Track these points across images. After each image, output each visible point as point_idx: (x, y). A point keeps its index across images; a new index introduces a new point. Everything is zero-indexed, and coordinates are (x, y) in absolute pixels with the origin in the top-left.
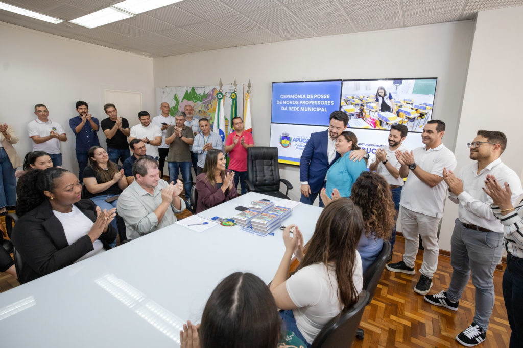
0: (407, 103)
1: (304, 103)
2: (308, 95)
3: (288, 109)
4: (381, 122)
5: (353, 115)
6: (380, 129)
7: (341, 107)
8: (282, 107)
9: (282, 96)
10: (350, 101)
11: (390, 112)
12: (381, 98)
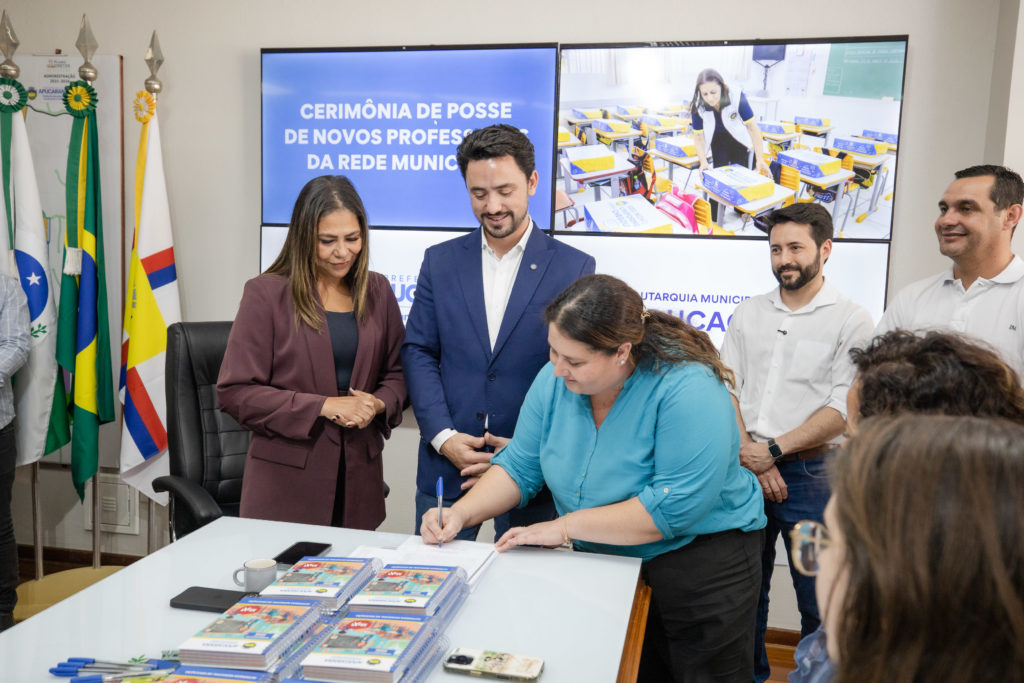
0: (807, 133)
1: (404, 136)
2: (420, 106)
3: (335, 162)
4: (714, 204)
5: (609, 184)
6: (715, 233)
7: (557, 152)
8: (310, 157)
9: (308, 111)
10: (594, 129)
11: (747, 166)
12: (712, 114)
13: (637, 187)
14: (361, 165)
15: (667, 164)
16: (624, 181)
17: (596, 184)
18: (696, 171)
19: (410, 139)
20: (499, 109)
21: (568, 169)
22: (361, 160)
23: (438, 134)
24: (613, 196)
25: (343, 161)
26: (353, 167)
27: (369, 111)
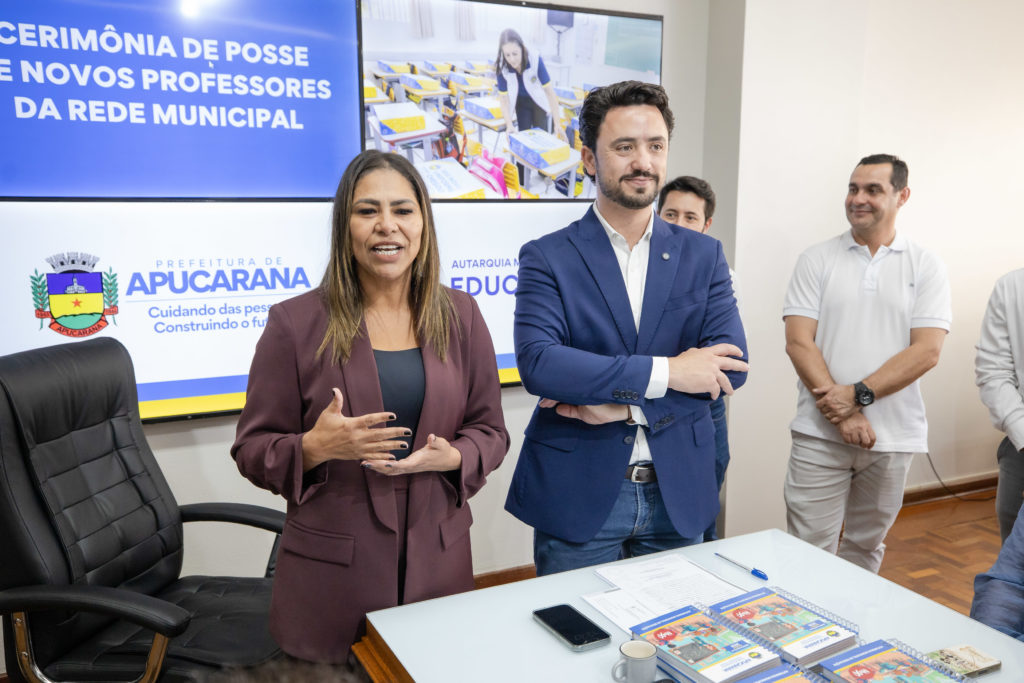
1: (168, 80)
2: (186, 41)
3: (63, 109)
4: (521, 168)
5: (421, 146)
6: (523, 197)
7: (364, 109)
8: (19, 101)
10: (402, 85)
11: (546, 130)
12: (514, 75)
13: (449, 149)
14: (106, 114)
15: (477, 126)
16: (436, 144)
17: (409, 146)
18: (503, 134)
19: (177, 84)
20: (293, 54)
21: (378, 129)
22: (105, 108)
23: (216, 80)
24: (427, 160)
25: (76, 109)
26: (94, 118)
27: (111, 42)
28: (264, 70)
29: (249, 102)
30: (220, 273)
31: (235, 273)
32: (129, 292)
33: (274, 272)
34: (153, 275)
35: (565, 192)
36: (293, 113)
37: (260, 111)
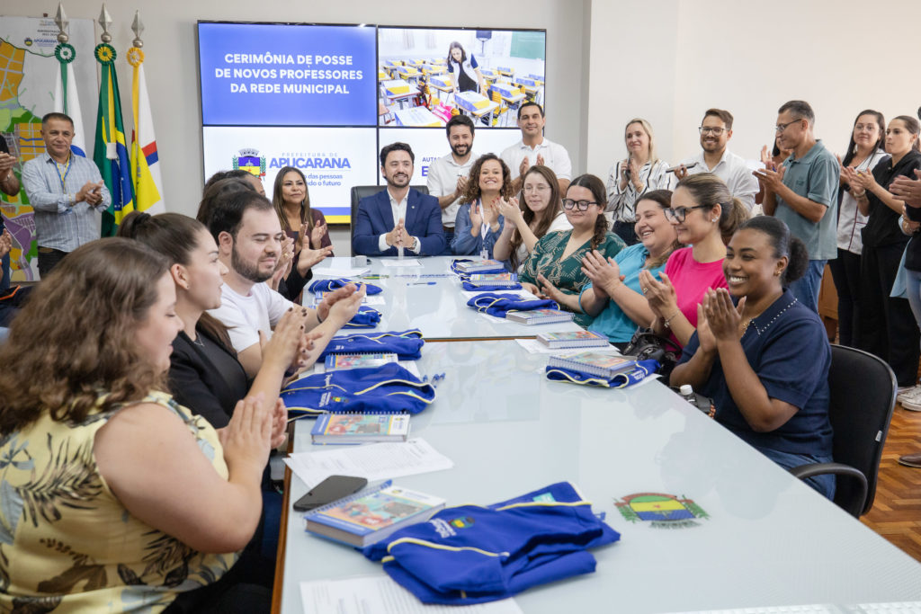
0: (504, 75)
2: (299, 57)
3: (248, 88)
5: (407, 101)
7: (378, 84)
8: (232, 85)
9: (229, 58)
10: (398, 71)
11: (476, 91)
12: (457, 64)
13: (422, 102)
15: (437, 91)
16: (415, 99)
17: (401, 100)
18: (451, 94)
19: (294, 75)
20: (345, 59)
21: (385, 93)
22: (265, 87)
23: (311, 73)
24: (410, 107)
25: (253, 88)
26: (260, 91)
27: (268, 59)
28: (332, 68)
29: (326, 82)
30: (309, 160)
31: (316, 160)
32: (271, 167)
33: (334, 160)
34: (280, 160)
35: (487, 124)
36: (345, 86)
37: (329, 86)
